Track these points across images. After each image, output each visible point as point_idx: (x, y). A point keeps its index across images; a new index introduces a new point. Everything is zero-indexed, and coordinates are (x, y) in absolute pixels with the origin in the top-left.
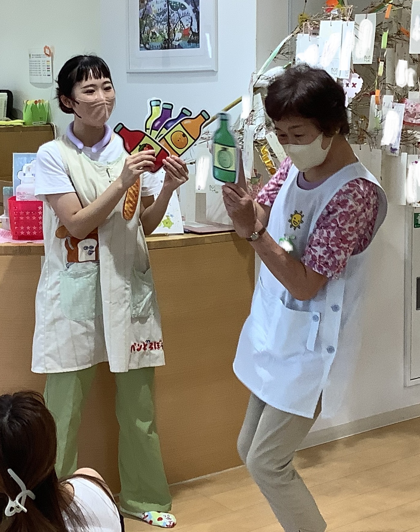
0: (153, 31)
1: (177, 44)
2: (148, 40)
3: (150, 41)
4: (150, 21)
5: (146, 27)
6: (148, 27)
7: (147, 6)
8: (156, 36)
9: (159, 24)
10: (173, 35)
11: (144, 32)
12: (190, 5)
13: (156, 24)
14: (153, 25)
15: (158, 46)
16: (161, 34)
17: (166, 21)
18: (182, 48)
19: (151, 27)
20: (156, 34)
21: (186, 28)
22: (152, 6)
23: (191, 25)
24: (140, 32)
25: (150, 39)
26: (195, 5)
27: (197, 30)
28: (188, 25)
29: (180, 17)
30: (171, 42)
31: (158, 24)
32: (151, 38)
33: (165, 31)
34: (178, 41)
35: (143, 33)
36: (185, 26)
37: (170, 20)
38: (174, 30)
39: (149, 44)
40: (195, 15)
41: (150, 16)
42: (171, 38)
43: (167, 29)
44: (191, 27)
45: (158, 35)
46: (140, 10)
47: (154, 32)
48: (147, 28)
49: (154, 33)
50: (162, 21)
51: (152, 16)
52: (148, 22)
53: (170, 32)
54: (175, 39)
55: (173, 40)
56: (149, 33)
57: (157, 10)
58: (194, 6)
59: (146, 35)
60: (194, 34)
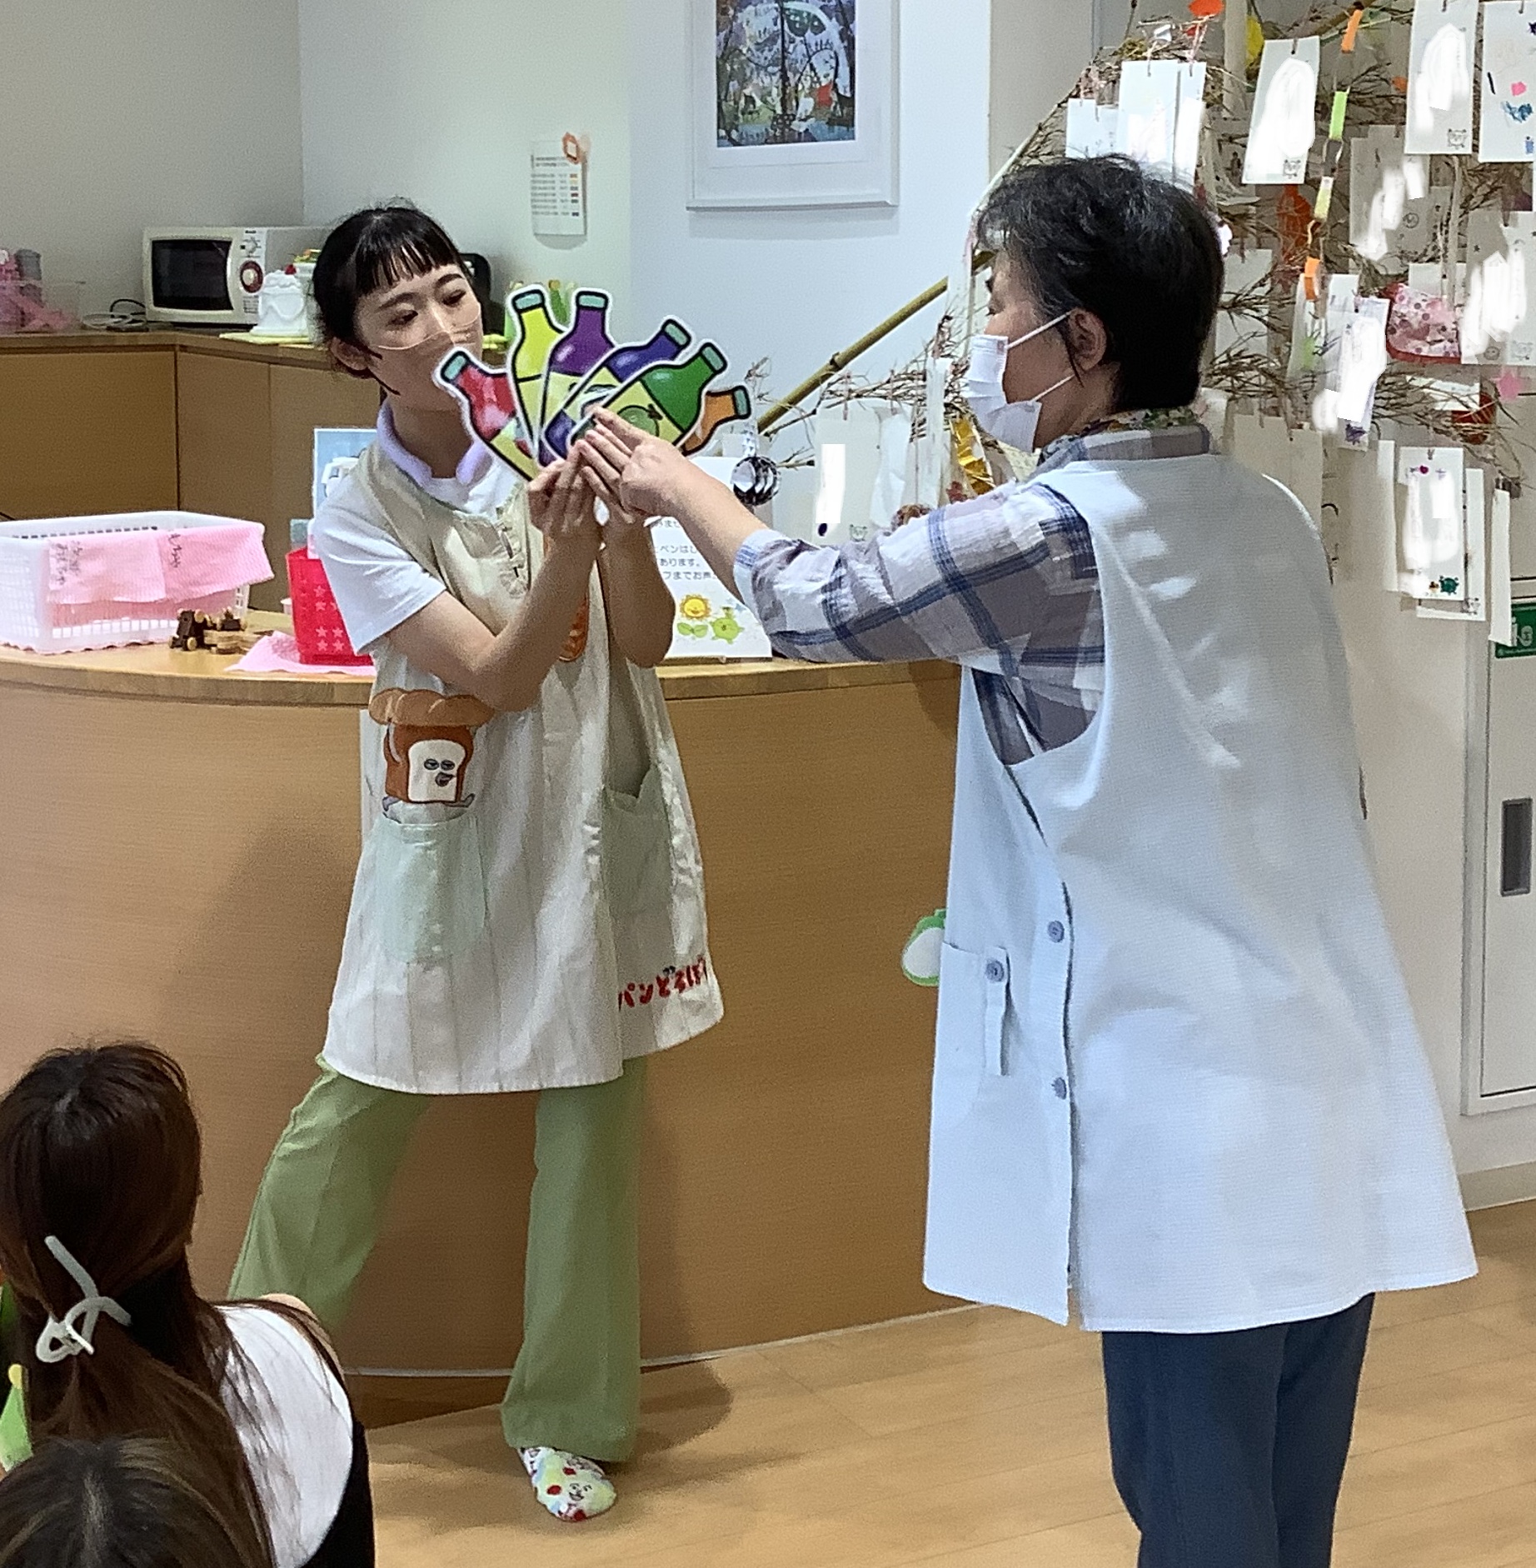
0: (747, 92)
1: (802, 130)
2: (737, 118)
3: (741, 121)
4: (741, 63)
5: (731, 83)
6: (736, 82)
7: (734, 23)
8: (755, 107)
9: (762, 72)
10: (794, 103)
11: (726, 96)
12: (834, 19)
13: (755, 73)
14: (748, 74)
15: (758, 135)
16: (765, 102)
17: (777, 65)
18: (814, 140)
19: (744, 82)
20: (753, 102)
21: (823, 84)
22: (744, 25)
23: (836, 76)
24: (719, 97)
25: (740, 115)
26: (845, 18)
27: (848, 89)
28: (828, 75)
29: (811, 53)
30: (788, 122)
31: (758, 74)
32: (743, 114)
33: (775, 91)
34: (805, 120)
35: (726, 100)
36: (822, 79)
37: (787, 62)
38: (796, 91)
39: (740, 128)
40: (845, 47)
41: (741, 51)
42: (789, 112)
43: (780, 87)
44: (837, 80)
45: (759, 103)
46: (718, 34)
47: (751, 97)
48: (734, 85)
49: (750, 100)
50: (769, 65)
51: (744, 51)
52: (735, 67)
53: (787, 97)
54: (798, 116)
55: (794, 119)
56: (740, 99)
57: (757, 34)
58: (842, 21)
59: (732, 103)
60: (843, 100)
